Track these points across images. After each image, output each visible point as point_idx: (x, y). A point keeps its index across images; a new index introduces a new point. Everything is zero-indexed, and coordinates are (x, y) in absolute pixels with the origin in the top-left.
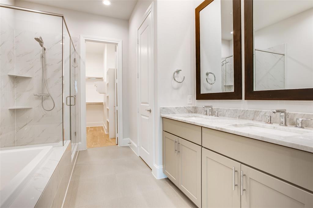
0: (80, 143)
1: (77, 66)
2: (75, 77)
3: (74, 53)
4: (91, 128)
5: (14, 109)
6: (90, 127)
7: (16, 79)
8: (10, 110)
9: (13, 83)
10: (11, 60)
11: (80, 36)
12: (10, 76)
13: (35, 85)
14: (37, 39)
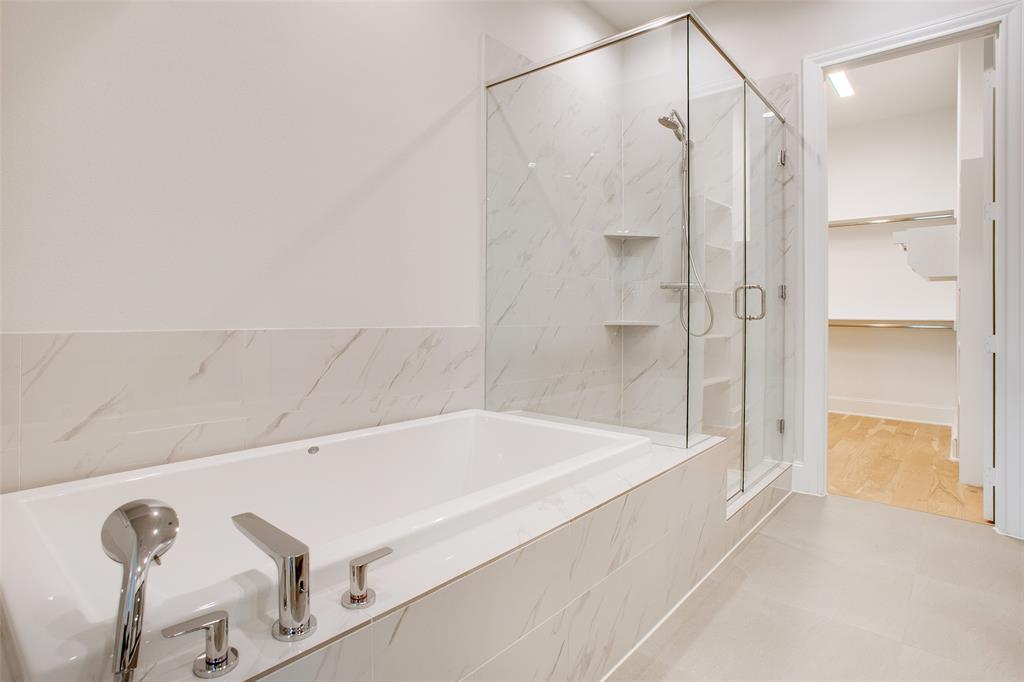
0: (797, 464)
1: (792, 178)
2: (784, 218)
3: (781, 132)
4: (888, 422)
5: (620, 326)
6: (885, 420)
7: (623, 245)
8: (609, 327)
9: (619, 256)
10: (613, 195)
11: (802, 61)
12: (609, 238)
13: (665, 259)
14: (665, 122)
